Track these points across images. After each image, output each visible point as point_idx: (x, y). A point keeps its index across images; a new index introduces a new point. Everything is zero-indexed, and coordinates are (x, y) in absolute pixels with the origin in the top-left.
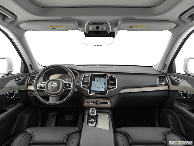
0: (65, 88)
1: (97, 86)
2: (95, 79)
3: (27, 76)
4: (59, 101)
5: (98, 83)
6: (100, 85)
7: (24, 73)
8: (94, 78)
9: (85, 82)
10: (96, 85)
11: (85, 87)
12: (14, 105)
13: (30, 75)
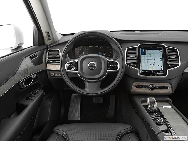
0: (109, 69)
1: (149, 64)
2: (145, 52)
3: (44, 49)
4: (101, 90)
5: (150, 58)
6: (154, 62)
7: (39, 45)
8: (143, 51)
9: (131, 58)
10: (147, 62)
11: (132, 64)
12: (33, 95)
13: (47, 48)
